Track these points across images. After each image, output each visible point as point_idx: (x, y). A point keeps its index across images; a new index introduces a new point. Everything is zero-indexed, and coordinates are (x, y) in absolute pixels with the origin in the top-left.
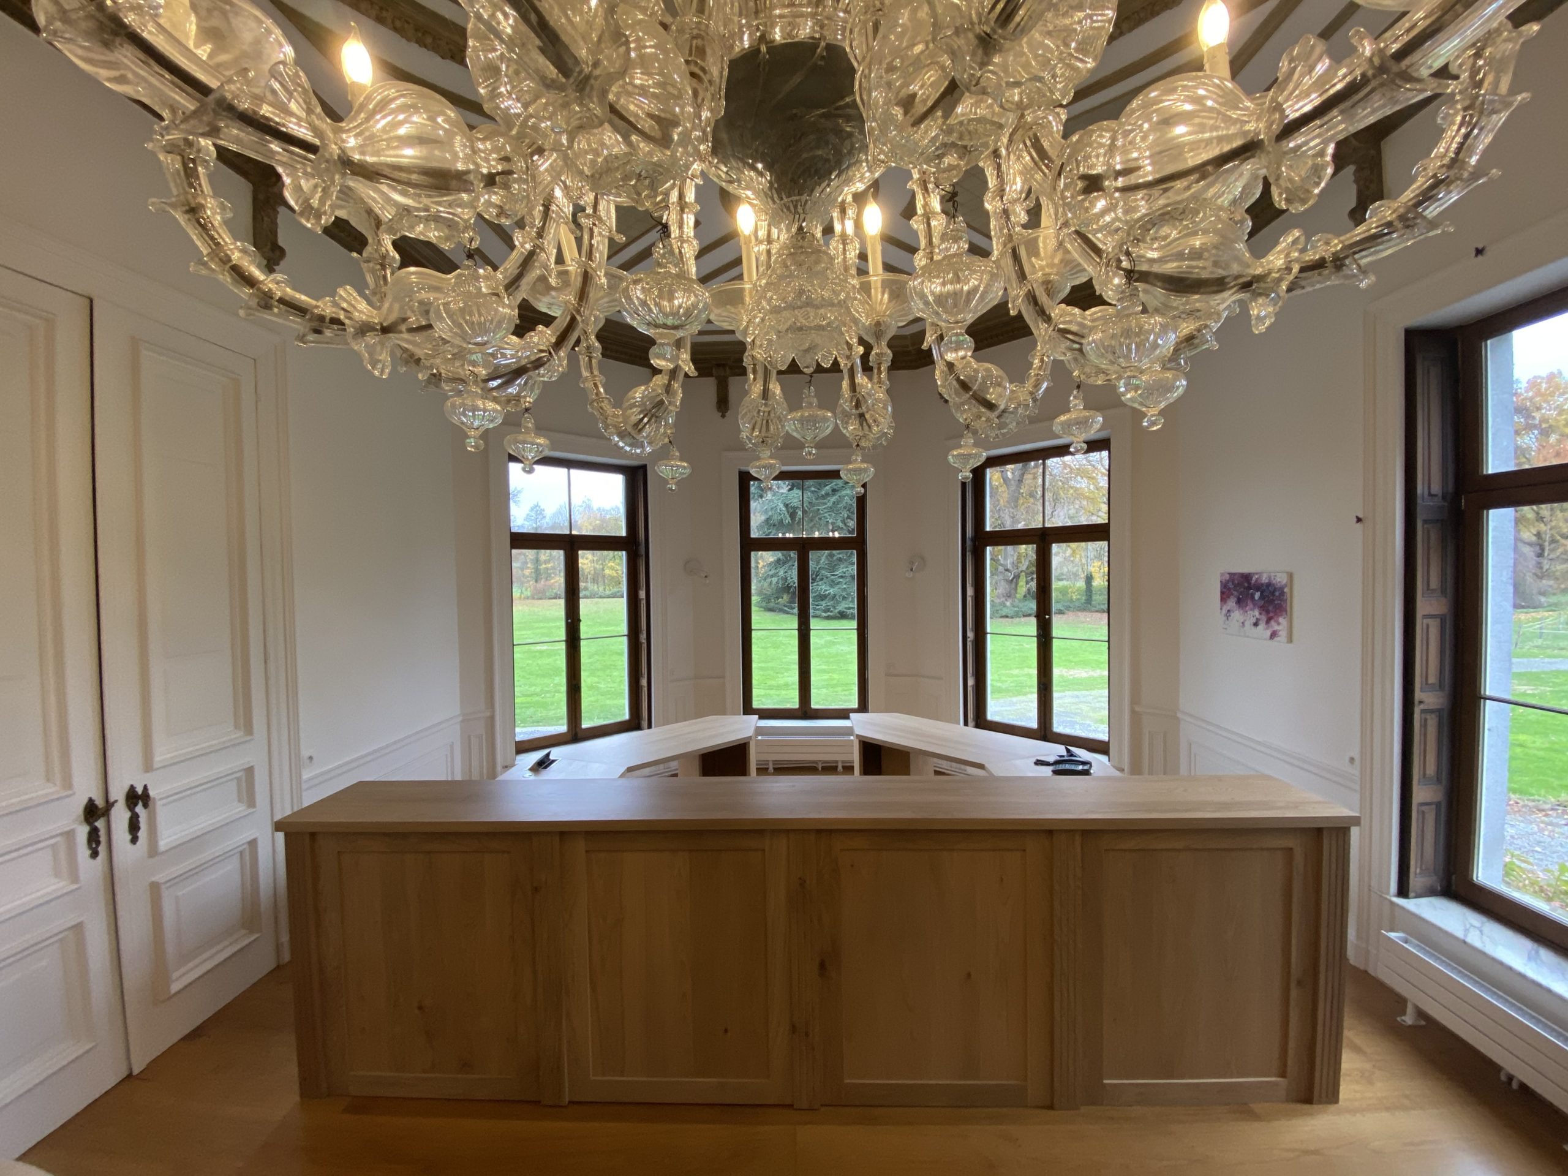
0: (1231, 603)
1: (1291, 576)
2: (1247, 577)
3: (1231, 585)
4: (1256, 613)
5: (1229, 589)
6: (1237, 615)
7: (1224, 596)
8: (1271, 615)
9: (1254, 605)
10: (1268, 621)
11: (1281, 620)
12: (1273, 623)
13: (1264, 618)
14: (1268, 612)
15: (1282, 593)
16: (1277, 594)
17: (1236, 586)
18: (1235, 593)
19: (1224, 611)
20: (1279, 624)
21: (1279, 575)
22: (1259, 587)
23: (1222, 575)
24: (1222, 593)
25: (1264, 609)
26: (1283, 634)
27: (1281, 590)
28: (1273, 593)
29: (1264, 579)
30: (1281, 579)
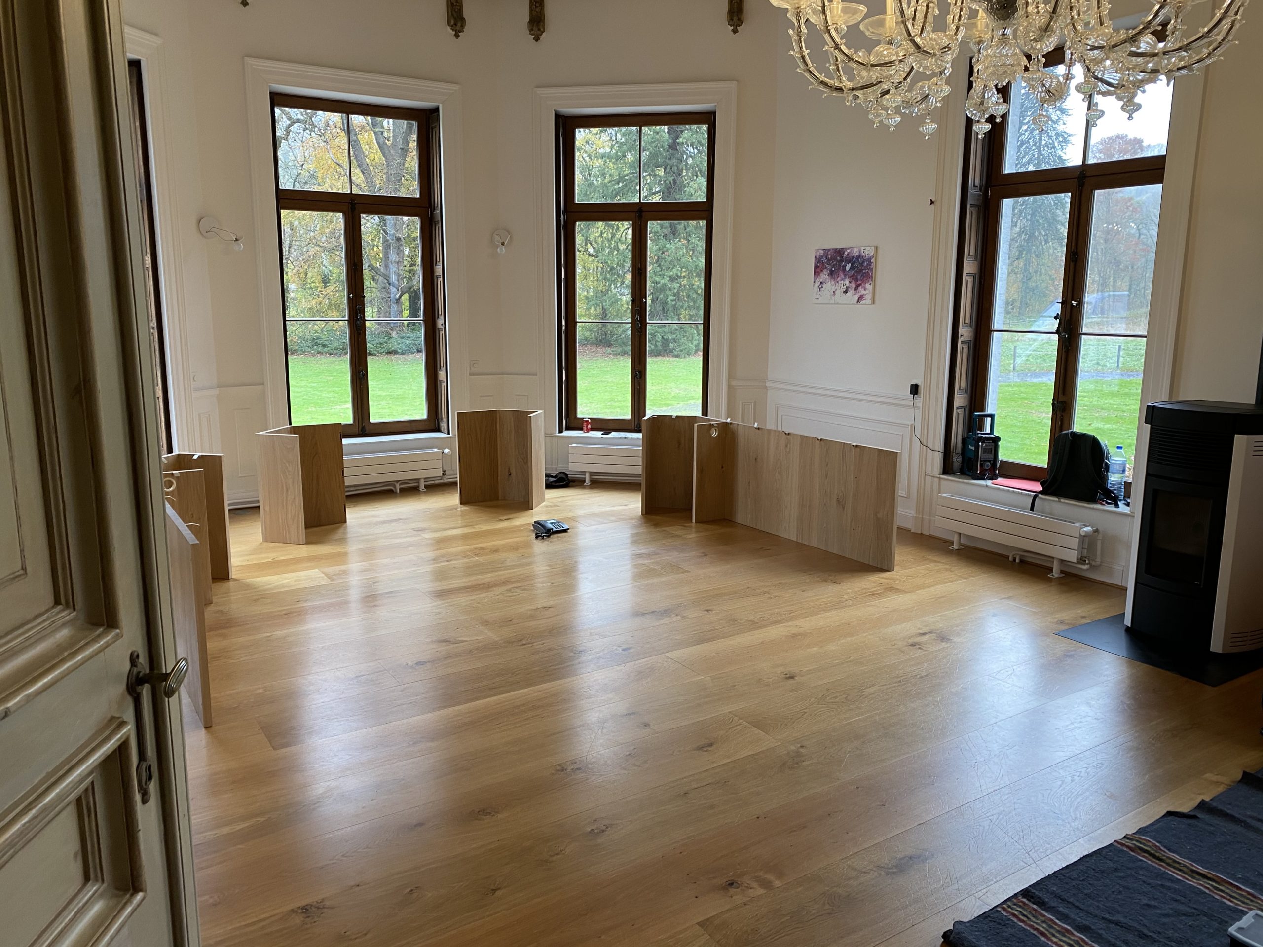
0: (824, 276)
1: (876, 248)
2: (840, 252)
3: (824, 260)
4: (847, 282)
5: (823, 263)
6: (829, 285)
7: (818, 271)
8: (859, 282)
9: (845, 275)
10: (856, 289)
11: (867, 286)
12: (860, 288)
13: (853, 285)
14: (857, 280)
15: (870, 263)
16: (865, 264)
17: (829, 260)
18: (829, 267)
19: (817, 284)
20: (865, 289)
21: (868, 248)
22: (851, 260)
23: (817, 250)
24: (816, 267)
25: (854, 278)
26: (868, 298)
27: (869, 260)
28: (862, 265)
29: (855, 253)
30: (869, 252)
